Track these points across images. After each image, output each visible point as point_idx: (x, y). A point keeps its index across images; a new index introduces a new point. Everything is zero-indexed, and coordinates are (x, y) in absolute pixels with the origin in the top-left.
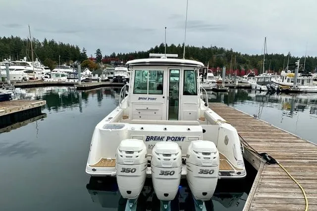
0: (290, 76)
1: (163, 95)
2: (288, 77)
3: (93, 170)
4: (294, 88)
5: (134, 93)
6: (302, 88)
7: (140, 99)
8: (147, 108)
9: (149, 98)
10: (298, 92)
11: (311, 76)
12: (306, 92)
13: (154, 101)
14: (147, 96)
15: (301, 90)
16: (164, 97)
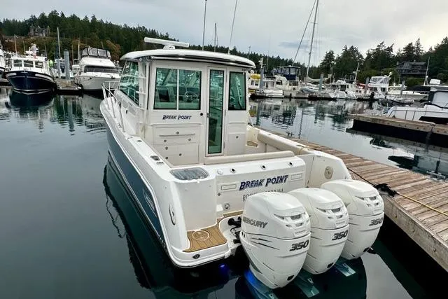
0: (254, 77)
1: (201, 111)
2: (251, 79)
3: (194, 257)
4: (260, 93)
5: (154, 109)
6: (268, 92)
7: (165, 117)
8: (178, 133)
9: (180, 117)
10: (263, 97)
11: (275, 78)
12: (271, 98)
13: (186, 121)
14: (177, 112)
15: (267, 95)
16: (202, 114)
